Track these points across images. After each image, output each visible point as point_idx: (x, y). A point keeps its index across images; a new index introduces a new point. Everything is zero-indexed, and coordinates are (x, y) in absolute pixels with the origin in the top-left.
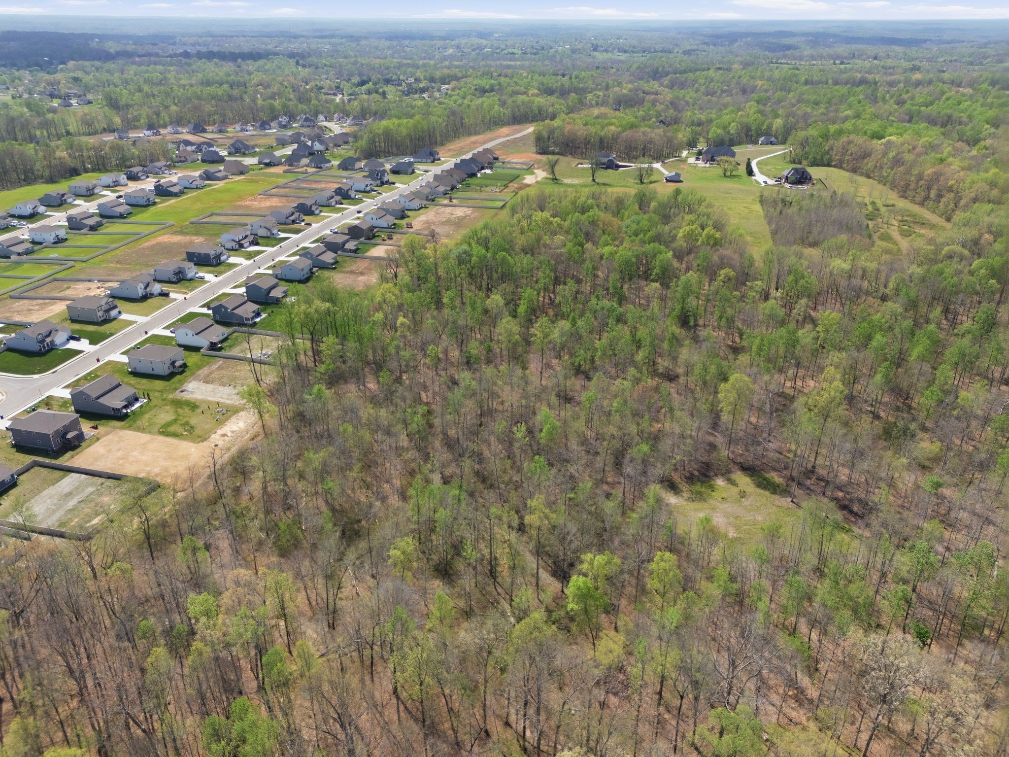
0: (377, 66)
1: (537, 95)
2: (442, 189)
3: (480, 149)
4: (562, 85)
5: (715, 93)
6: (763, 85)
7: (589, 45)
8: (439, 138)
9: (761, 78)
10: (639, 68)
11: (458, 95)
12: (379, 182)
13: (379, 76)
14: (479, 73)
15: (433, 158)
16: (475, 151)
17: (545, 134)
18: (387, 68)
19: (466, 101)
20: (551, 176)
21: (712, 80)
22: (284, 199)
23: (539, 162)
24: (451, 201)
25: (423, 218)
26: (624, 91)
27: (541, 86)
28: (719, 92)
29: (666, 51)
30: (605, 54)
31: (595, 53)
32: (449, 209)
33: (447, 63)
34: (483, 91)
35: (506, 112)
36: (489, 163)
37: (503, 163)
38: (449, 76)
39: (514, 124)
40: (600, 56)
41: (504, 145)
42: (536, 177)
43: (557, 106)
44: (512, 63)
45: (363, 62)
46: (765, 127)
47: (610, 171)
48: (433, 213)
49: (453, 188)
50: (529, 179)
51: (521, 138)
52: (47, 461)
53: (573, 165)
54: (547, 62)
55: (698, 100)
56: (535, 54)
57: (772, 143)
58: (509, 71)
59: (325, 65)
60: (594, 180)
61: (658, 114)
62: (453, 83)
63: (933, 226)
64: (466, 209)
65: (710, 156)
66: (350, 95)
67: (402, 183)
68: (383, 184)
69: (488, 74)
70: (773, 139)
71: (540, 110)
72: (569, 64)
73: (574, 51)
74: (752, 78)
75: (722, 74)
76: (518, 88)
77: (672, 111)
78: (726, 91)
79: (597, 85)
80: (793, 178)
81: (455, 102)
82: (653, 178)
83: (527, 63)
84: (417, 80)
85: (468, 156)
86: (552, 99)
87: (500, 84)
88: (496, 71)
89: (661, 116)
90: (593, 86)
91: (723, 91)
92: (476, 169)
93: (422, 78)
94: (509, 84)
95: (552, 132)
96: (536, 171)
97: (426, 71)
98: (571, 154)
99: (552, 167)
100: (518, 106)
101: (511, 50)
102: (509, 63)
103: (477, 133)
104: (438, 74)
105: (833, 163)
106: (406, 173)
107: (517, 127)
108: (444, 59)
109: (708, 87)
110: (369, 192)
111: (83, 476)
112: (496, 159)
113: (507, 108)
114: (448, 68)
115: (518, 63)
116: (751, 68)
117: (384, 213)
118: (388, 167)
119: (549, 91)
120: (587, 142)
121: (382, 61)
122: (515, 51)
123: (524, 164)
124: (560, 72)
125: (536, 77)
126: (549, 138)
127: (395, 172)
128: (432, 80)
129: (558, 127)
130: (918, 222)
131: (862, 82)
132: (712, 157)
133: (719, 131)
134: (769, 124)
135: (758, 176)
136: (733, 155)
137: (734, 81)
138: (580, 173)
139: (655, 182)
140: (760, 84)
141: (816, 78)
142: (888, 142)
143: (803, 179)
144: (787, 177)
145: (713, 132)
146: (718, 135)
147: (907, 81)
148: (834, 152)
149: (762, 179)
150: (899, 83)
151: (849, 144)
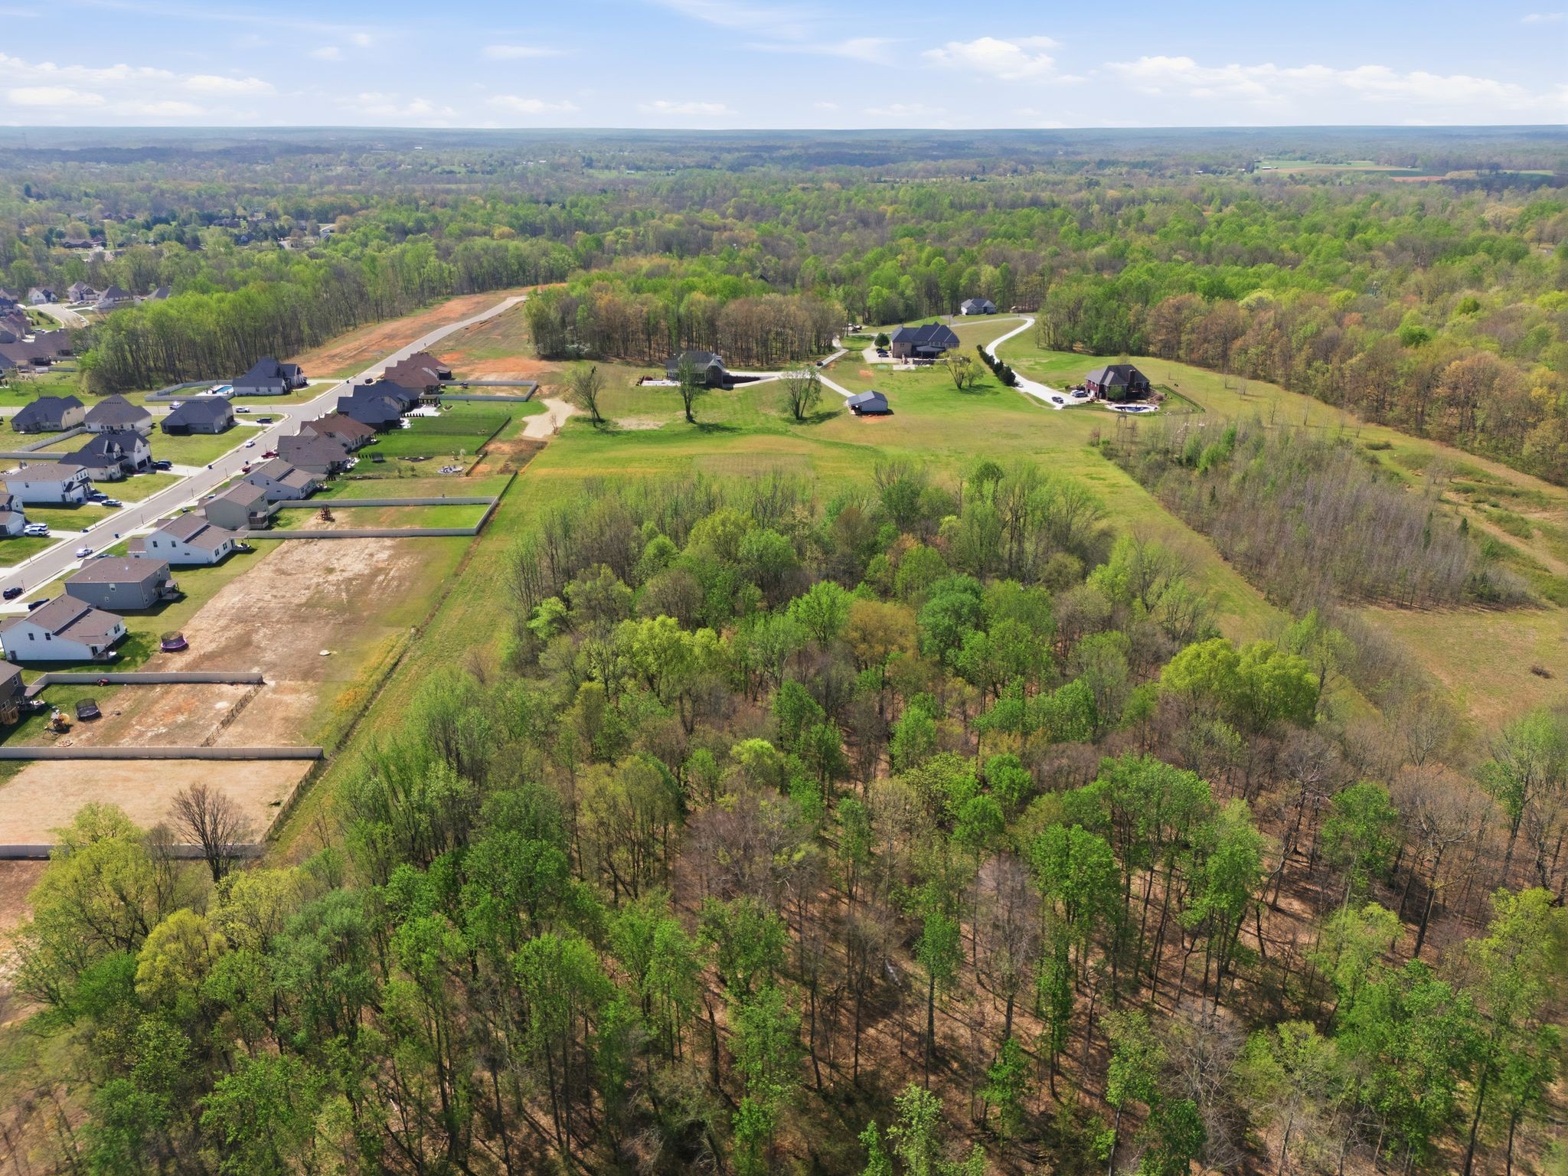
0: (194, 193)
1: (511, 236)
2: (300, 479)
3: (404, 354)
4: (553, 218)
5: (817, 226)
6: (895, 211)
7: (578, 159)
8: (306, 330)
9: (883, 200)
10: (672, 190)
11: (352, 239)
12: (114, 469)
13: (193, 210)
14: (393, 202)
15: (288, 383)
16: (392, 361)
17: (554, 315)
18: (212, 197)
19: (368, 251)
20: (589, 414)
21: (805, 207)
23: (552, 378)
24: (327, 517)
25: (230, 598)
26: (671, 226)
27: (515, 222)
28: (824, 224)
29: (704, 167)
30: (606, 172)
31: (591, 171)
32: (319, 551)
33: (331, 188)
34: (403, 232)
35: (453, 269)
36: (430, 390)
37: (465, 386)
38: (333, 207)
39: (473, 292)
40: (604, 176)
41: (458, 338)
42: (554, 419)
43: (556, 255)
44: (453, 187)
45: (164, 187)
46: (963, 282)
47: (716, 392)
48: (267, 572)
49: (335, 470)
50: (536, 428)
51: (494, 323)
53: (632, 382)
54: (513, 184)
56: (490, 173)
57: (986, 311)
58: (450, 198)
59: (86, 195)
60: (687, 417)
61: (752, 264)
62: (342, 220)
64: (372, 544)
65: (908, 347)
66: (121, 245)
67: (191, 462)
68: (128, 470)
69: (411, 203)
70: (988, 303)
71: (522, 264)
72: (553, 187)
73: (555, 167)
74: (869, 201)
75: (816, 197)
76: (470, 225)
78: (834, 224)
79: (616, 217)
80: (1118, 389)
81: (346, 252)
82: (822, 407)
83: (479, 187)
84: (271, 215)
85: (376, 373)
86: (543, 242)
87: (434, 218)
88: (425, 197)
90: (609, 219)
91: (831, 224)
92: (398, 407)
93: (280, 211)
94: (452, 219)
95: (567, 309)
96: (547, 402)
97: (289, 198)
98: (618, 356)
99: (586, 392)
100: (477, 258)
101: (447, 168)
102: (448, 186)
103: (395, 314)
104: (312, 204)
105: (1152, 349)
106: (208, 431)
107: (480, 298)
108: (329, 181)
109: (801, 217)
110: (77, 504)
112: (446, 376)
113: (455, 262)
114: (332, 194)
115: (463, 187)
116: (854, 188)
117: (83, 606)
118: (160, 412)
119: (530, 230)
120: (650, 329)
121: (203, 186)
122: (455, 168)
123: (514, 385)
124: (542, 198)
125: (500, 206)
126: (563, 323)
127: (176, 428)
128: (301, 214)
129: (582, 299)
130: (1500, 492)
131: (1035, 203)
132: (914, 347)
133: (885, 292)
134: (971, 275)
135: (1027, 386)
136: (955, 342)
137: (843, 206)
138: (652, 402)
139: (830, 415)
140: (890, 209)
141: (965, 200)
142: (1261, 304)
143: (1133, 389)
144: (1102, 387)
145: (876, 294)
146: (886, 301)
147: (1099, 200)
148: (1148, 327)
149: (1046, 393)
150: (1089, 203)
151: (1178, 309)
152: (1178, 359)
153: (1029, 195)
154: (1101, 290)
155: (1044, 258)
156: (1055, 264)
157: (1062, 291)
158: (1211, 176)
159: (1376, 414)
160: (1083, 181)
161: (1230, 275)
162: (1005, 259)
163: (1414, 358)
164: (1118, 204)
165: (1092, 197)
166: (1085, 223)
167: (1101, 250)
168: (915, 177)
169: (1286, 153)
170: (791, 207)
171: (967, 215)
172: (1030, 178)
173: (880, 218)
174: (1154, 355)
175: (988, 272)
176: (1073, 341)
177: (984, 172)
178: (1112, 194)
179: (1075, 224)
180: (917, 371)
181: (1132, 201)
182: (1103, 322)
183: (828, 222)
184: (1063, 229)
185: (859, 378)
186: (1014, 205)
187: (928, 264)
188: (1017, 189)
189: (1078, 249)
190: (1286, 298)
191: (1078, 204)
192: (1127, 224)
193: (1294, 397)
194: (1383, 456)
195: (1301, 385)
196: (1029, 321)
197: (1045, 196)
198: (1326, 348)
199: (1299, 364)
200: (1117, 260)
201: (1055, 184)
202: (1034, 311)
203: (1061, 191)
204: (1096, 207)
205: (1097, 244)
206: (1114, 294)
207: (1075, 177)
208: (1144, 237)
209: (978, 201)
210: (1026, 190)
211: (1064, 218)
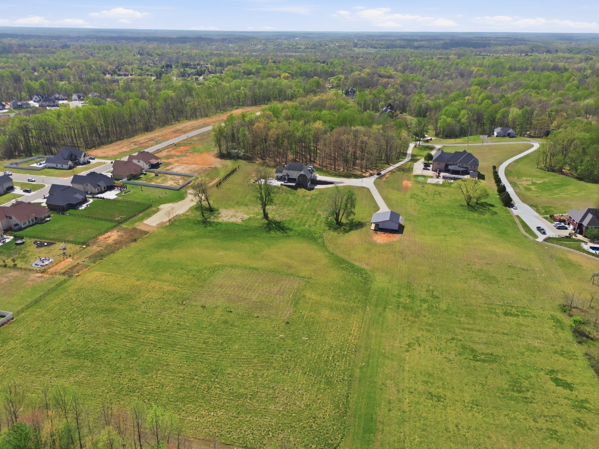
5: (438, 76)
6: (479, 70)
9: (475, 65)
15: (76, 162)
21: (435, 66)
28: (442, 75)
29: (402, 47)
30: (361, 49)
31: (354, 48)
36: (131, 177)
37: (158, 174)
46: (498, 116)
47: (301, 191)
50: (162, 215)
53: (253, 180)
55: (425, 82)
57: (509, 135)
61: (388, 97)
70: (511, 131)
74: (467, 65)
75: (443, 62)
77: (400, 94)
78: (447, 75)
80: (595, 230)
82: (359, 217)
89: (390, 99)
90: (340, 70)
91: (445, 75)
96: (190, 192)
109: (432, 71)
112: (156, 165)
116: (463, 58)
125: (299, 63)
126: (233, 137)
131: (555, 68)
132: (447, 166)
133: (449, 120)
134: (504, 113)
135: (519, 208)
136: (475, 164)
137: (453, 67)
139: (357, 226)
140: (476, 69)
141: (517, 66)
144: (580, 225)
145: (444, 121)
146: (449, 125)
149: (533, 220)
150: (585, 69)
153: (552, 64)
154: (588, 135)
155: (552, 105)
156: (559, 108)
160: (583, 58)
162: (527, 104)
165: (587, 66)
168: (498, 53)
170: (428, 67)
171: (515, 74)
172: (555, 55)
173: (470, 73)
175: (514, 111)
176: (563, 166)
177: (532, 51)
179: (576, 82)
180: (443, 185)
184: (568, 85)
185: (398, 190)
186: (542, 70)
187: (481, 103)
188: (547, 61)
189: (575, 99)
191: (579, 70)
196: (536, 145)
197: (561, 65)
201: (568, 58)
202: (539, 138)
203: (570, 62)
204: (589, 72)
207: (579, 56)
209: (525, 66)
210: (552, 61)
211: (569, 78)
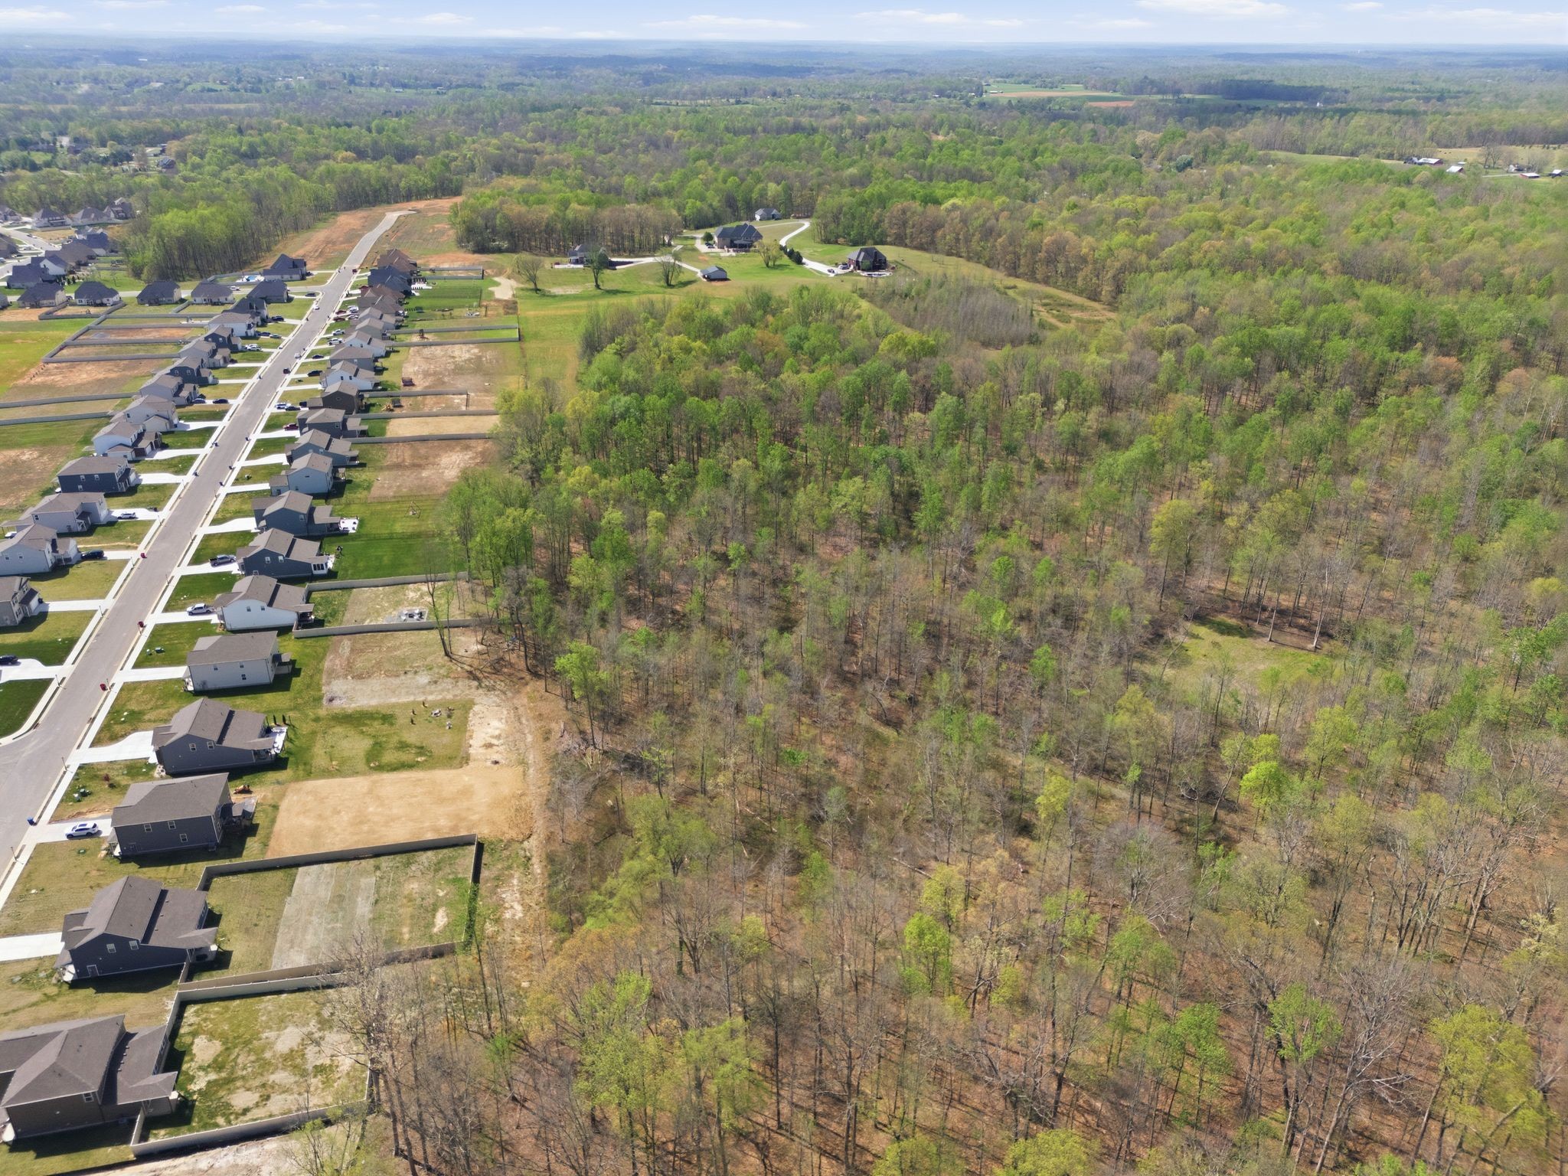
6: (682, 135)
7: (337, 75)
12: (258, 320)
15: (302, 272)
20: (532, 286)
22: (109, 365)
24: (423, 337)
25: (412, 368)
30: (375, 90)
31: (360, 89)
32: (437, 351)
34: (245, 156)
35: (325, 189)
36: (410, 273)
37: (433, 271)
41: (387, 242)
42: (508, 288)
44: (232, 106)
46: (755, 196)
47: (609, 271)
48: (419, 359)
50: (501, 293)
52: (226, 862)
53: (549, 266)
56: (255, 91)
57: (774, 217)
60: (598, 286)
63: (1082, 308)
64: (464, 347)
65: (728, 241)
67: (294, 317)
68: (263, 321)
70: (775, 212)
72: (336, 107)
73: (320, 86)
74: (653, 125)
76: (306, 148)
78: (628, 146)
80: (868, 263)
82: (683, 278)
86: (390, 165)
91: (624, 146)
92: (402, 283)
96: (495, 279)
98: (528, 249)
101: (204, 85)
102: (229, 107)
105: (889, 239)
106: (282, 301)
110: (256, 337)
111: (326, 866)
112: (413, 265)
116: (634, 111)
119: (368, 153)
122: (213, 86)
123: (466, 270)
130: (1062, 305)
131: (797, 128)
132: (732, 241)
133: (698, 203)
134: (760, 190)
135: (810, 264)
136: (759, 236)
137: (632, 131)
138: (567, 278)
139: (690, 283)
140: (676, 135)
141: (738, 125)
142: (955, 207)
143: (877, 263)
144: (857, 262)
145: (691, 206)
146: (700, 211)
147: (852, 125)
148: (886, 224)
149: (823, 268)
150: (842, 128)
151: (904, 212)
152: (906, 246)
153: (791, 120)
154: (854, 200)
155: (812, 177)
156: (820, 181)
157: (826, 202)
158: (945, 99)
159: (1013, 271)
160: (836, 106)
161: (939, 189)
162: (783, 178)
163: (1033, 236)
164: (867, 129)
165: (845, 122)
166: (841, 145)
167: (853, 170)
169: (1013, 75)
170: (585, 131)
171: (743, 139)
172: (789, 102)
173: (668, 142)
174: (891, 244)
175: (773, 188)
176: (838, 237)
177: (746, 93)
178: (861, 119)
179: (833, 148)
180: (737, 256)
181: (878, 127)
182: (856, 223)
183: (622, 145)
184: (824, 153)
185: (698, 261)
186: (780, 130)
187: (725, 181)
188: (780, 114)
189: (836, 170)
190: (968, 203)
191: (834, 129)
192: (872, 148)
193: (971, 265)
194: (1011, 292)
195: (974, 257)
196: (806, 224)
197: (805, 120)
198: (988, 233)
199: (975, 245)
200: (863, 180)
201: (812, 108)
202: (808, 217)
203: (818, 116)
204: (848, 132)
205: (851, 165)
206: (864, 203)
207: (829, 102)
208: (885, 160)
209: (748, 124)
210: (788, 115)
211: (823, 144)
